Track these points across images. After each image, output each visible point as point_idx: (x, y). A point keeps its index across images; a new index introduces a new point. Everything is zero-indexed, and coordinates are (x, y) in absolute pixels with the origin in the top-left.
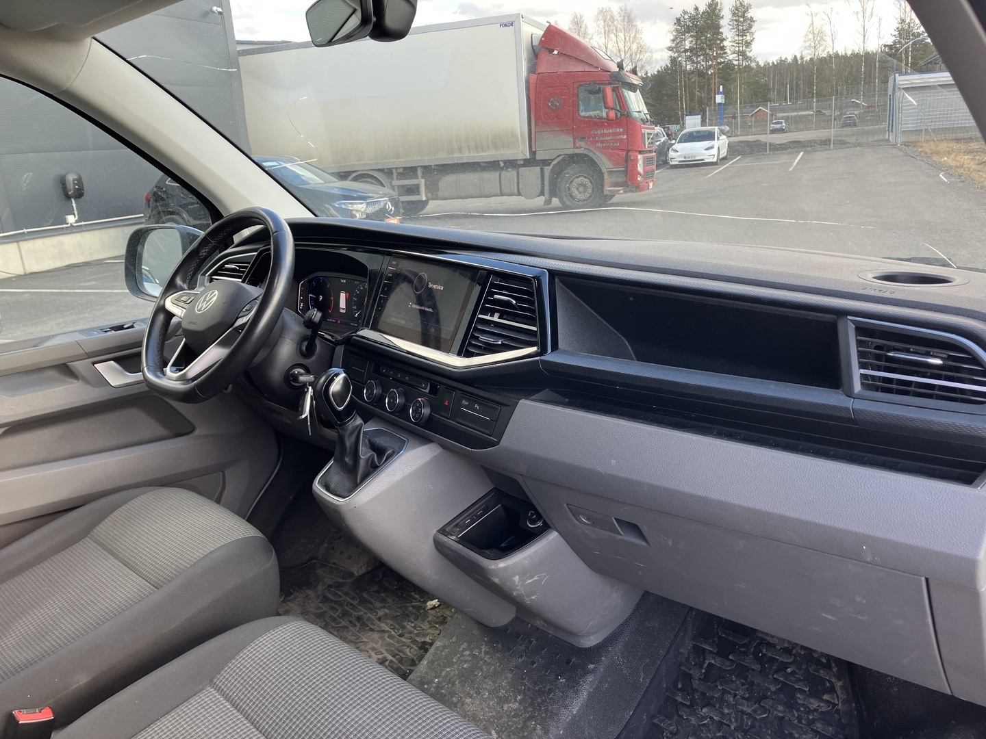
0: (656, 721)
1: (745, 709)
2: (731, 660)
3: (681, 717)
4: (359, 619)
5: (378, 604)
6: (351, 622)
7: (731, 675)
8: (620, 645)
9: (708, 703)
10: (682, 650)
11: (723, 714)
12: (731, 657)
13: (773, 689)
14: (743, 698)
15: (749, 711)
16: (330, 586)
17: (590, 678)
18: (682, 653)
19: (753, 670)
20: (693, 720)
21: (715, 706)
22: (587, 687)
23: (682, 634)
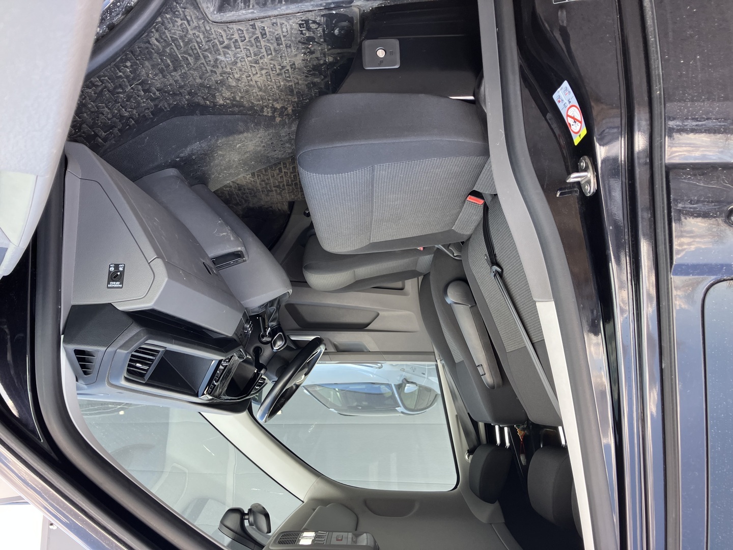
0: (152, 116)
1: (107, 110)
2: (93, 131)
3: (139, 115)
4: (240, 190)
5: (226, 192)
6: (244, 190)
7: (100, 125)
8: (156, 164)
9: (122, 117)
10: (114, 142)
11: (119, 111)
12: (93, 133)
13: (85, 115)
14: (103, 114)
15: (106, 109)
16: (240, 205)
17: (182, 155)
18: (115, 141)
19: (87, 125)
20: (135, 112)
21: (120, 115)
22: (187, 152)
23: (108, 150)
